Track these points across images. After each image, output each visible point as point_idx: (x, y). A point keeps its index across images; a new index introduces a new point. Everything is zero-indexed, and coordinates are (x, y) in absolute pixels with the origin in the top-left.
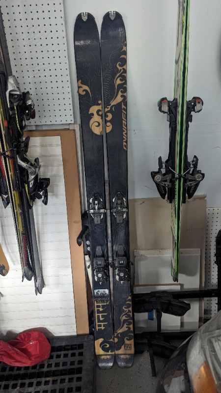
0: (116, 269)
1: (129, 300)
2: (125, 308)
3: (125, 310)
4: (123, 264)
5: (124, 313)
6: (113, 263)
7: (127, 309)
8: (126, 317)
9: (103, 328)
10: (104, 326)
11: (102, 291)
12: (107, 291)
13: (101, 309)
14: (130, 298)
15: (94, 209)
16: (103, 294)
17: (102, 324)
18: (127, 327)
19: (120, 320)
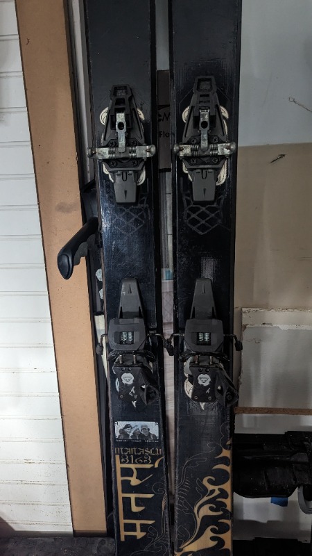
0: (184, 360)
1: (224, 460)
2: (210, 481)
3: (210, 487)
4: (209, 343)
5: (205, 499)
6: (176, 339)
7: (216, 488)
8: (211, 509)
9: (139, 534)
10: (144, 528)
11: (137, 425)
12: (154, 428)
13: (134, 481)
14: (226, 453)
15: (113, 144)
16: (140, 435)
17: (138, 523)
18: (213, 539)
19: (192, 518)
